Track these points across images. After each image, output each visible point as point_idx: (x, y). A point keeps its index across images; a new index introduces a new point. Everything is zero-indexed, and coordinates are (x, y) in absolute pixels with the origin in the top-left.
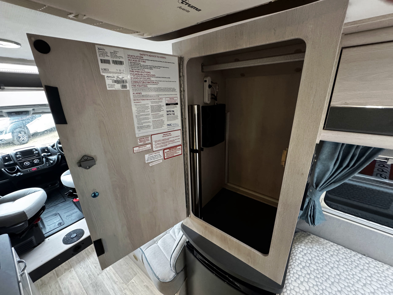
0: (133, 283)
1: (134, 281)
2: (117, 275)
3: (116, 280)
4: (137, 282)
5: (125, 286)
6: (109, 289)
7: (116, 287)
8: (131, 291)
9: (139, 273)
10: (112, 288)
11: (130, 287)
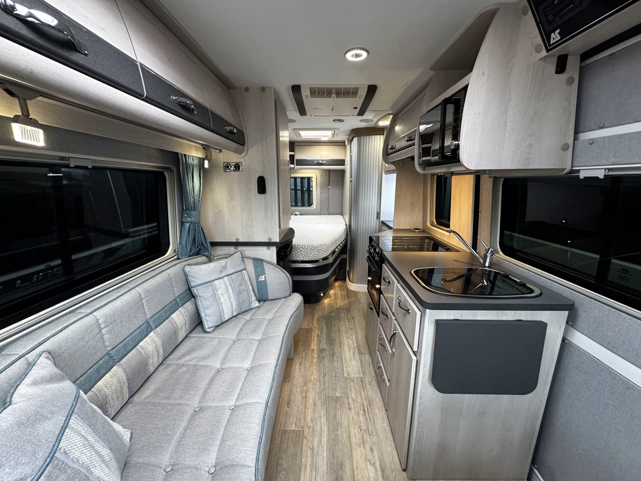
0: (296, 424)
1: (294, 425)
2: (303, 460)
3: (309, 452)
4: (292, 420)
5: (306, 431)
6: (325, 448)
7: (316, 443)
8: (305, 418)
9: (280, 429)
10: (320, 447)
11: (302, 424)
